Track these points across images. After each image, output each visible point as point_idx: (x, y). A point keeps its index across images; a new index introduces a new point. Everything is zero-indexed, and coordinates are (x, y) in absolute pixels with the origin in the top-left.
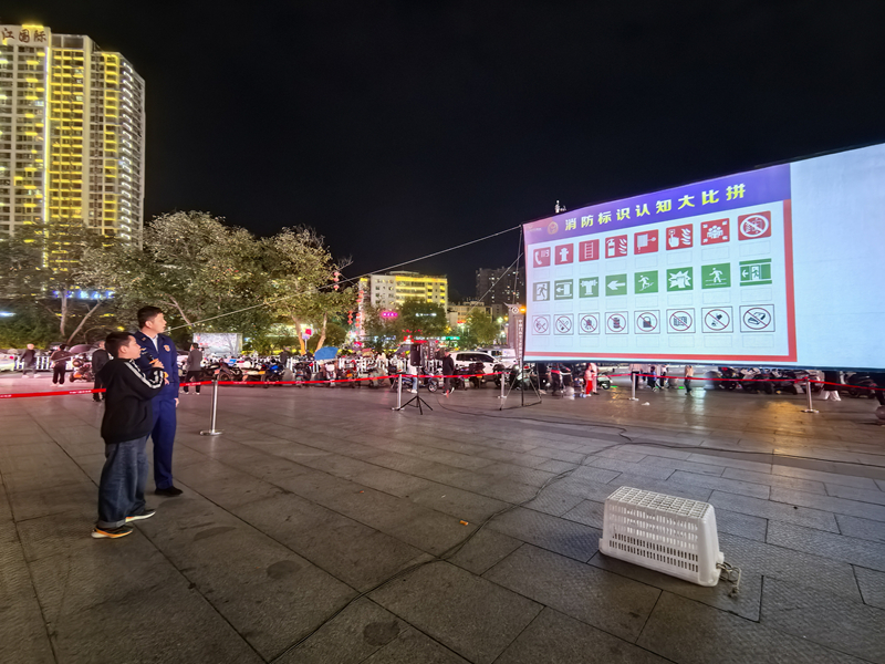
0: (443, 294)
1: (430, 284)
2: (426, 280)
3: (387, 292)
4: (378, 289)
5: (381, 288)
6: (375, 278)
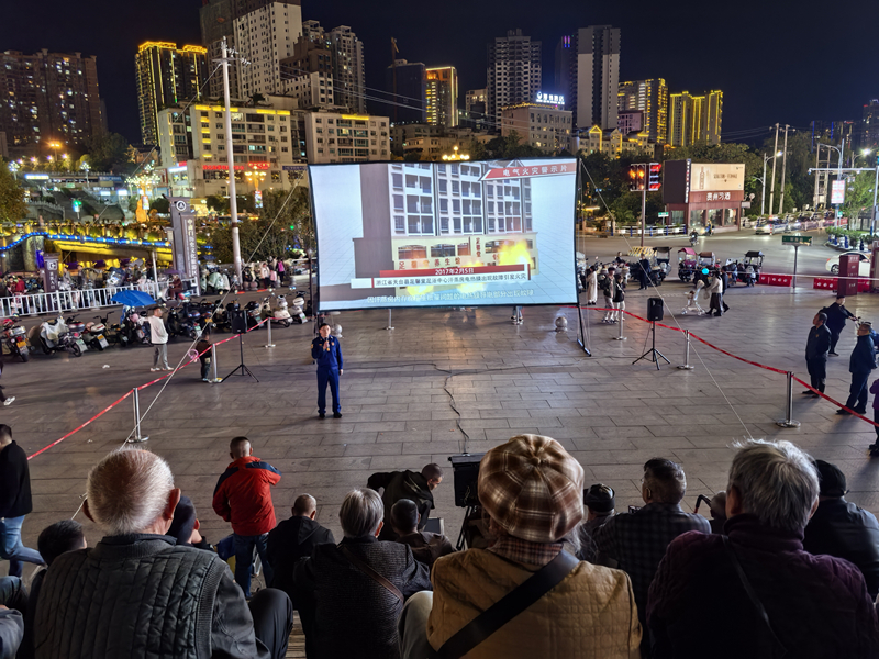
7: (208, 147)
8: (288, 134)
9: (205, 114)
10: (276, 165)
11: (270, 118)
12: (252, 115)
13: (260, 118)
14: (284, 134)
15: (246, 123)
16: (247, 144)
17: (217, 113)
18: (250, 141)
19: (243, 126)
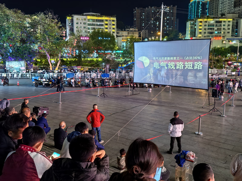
0: (114, 27)
1: (107, 20)
2: (104, 18)
3: (83, 25)
4: (77, 23)
5: (79, 23)
6: (75, 17)
7: (200, 33)
8: (231, 27)
9: (201, 22)
10: (224, 38)
11: (224, 22)
12: (218, 21)
13: (221, 22)
14: (229, 27)
15: (215, 24)
16: (214, 31)
17: (205, 21)
18: (215, 30)
19: (214, 25)
